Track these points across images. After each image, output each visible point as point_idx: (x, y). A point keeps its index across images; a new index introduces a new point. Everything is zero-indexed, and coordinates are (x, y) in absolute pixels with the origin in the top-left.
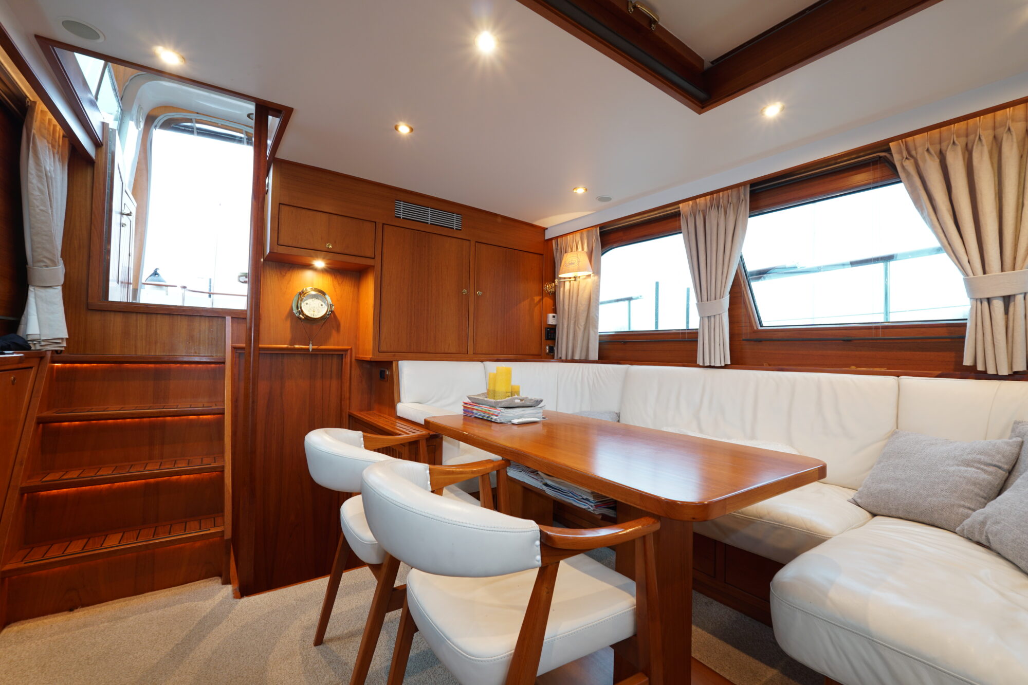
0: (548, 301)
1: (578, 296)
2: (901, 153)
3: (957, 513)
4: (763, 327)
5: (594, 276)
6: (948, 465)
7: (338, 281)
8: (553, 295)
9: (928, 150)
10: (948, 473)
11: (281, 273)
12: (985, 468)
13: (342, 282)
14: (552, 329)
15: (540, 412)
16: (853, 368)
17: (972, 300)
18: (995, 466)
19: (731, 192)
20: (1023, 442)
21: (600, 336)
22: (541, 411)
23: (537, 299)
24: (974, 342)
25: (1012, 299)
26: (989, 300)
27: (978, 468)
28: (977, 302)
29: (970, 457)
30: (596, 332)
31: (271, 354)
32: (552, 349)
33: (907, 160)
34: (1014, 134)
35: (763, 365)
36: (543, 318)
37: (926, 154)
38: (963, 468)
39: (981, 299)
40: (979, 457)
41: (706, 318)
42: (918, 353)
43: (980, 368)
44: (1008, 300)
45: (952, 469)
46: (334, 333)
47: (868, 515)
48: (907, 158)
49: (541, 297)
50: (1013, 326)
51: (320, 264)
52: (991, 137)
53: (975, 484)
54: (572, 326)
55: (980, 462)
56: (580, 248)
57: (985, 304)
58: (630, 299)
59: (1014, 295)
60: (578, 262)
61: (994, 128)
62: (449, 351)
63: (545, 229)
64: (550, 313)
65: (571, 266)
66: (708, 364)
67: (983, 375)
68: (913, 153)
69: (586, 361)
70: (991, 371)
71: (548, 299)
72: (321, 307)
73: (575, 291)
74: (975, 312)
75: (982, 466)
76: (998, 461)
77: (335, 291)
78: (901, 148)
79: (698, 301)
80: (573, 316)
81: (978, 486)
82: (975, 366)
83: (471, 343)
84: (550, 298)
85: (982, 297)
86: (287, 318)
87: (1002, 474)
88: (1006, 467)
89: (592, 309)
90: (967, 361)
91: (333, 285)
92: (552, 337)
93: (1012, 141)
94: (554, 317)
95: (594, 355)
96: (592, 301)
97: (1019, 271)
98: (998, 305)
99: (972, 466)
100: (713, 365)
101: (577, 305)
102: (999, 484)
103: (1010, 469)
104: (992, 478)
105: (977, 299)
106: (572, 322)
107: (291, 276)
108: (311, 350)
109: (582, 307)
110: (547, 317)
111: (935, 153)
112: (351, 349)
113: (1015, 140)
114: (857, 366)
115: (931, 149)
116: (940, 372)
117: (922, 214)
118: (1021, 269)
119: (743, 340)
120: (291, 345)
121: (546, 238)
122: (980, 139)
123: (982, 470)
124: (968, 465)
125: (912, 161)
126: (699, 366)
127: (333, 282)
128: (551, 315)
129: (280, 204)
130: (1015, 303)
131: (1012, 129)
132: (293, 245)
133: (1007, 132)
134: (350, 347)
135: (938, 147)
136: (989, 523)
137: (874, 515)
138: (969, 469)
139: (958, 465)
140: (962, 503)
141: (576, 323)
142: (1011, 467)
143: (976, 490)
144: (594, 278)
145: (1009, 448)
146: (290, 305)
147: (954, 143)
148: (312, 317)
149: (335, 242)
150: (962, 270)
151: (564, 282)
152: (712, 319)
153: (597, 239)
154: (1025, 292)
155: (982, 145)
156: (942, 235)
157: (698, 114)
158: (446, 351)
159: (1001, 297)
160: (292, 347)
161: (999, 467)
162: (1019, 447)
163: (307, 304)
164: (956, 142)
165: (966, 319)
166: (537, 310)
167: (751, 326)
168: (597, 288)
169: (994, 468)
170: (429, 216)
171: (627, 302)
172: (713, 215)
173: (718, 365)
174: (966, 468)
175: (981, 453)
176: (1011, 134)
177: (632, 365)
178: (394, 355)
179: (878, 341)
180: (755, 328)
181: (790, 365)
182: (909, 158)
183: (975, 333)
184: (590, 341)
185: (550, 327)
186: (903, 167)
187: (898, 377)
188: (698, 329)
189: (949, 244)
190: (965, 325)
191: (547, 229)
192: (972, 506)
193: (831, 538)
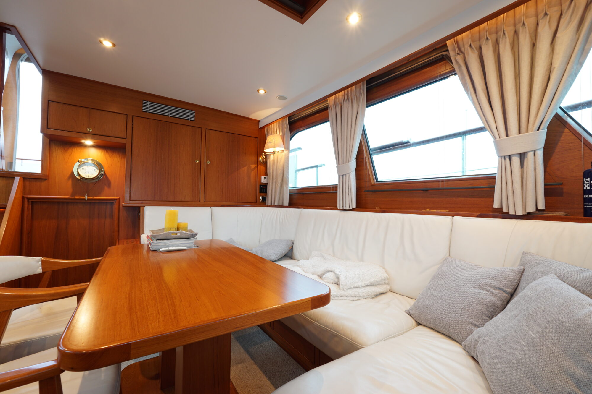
0: (261, 168)
1: (277, 164)
2: (454, 50)
3: (466, 329)
4: (378, 182)
5: (286, 151)
6: (468, 287)
7: (109, 155)
8: (265, 164)
9: (470, 46)
10: (466, 294)
11: (64, 149)
12: (493, 291)
13: (112, 155)
14: (264, 186)
15: (192, 243)
16: (428, 210)
17: (499, 157)
18: (500, 289)
19: (356, 88)
20: (524, 270)
21: (289, 190)
22: (194, 241)
23: (253, 166)
24: (501, 190)
25: (526, 154)
26: (510, 156)
27: (488, 291)
28: (502, 159)
29: (484, 281)
30: (287, 188)
31: (58, 202)
32: (264, 199)
33: (458, 55)
34: (527, 26)
35: (375, 209)
36: (258, 178)
37: (469, 48)
38: (477, 290)
39: (504, 156)
40: (490, 281)
41: (342, 176)
42: (469, 199)
43: (505, 210)
44: (522, 156)
45: (469, 291)
46: (106, 188)
47: (414, 323)
48: (458, 54)
49: (256, 165)
50: (526, 177)
51: (89, 142)
52: (512, 33)
53: (483, 304)
54: (274, 183)
55: (490, 286)
56: (278, 133)
57: (507, 160)
58: (317, 166)
59: (527, 152)
60: (274, 141)
61: (515, 25)
62: (185, 200)
63: (259, 121)
64: (263, 175)
65: (270, 144)
66: (341, 208)
67: (506, 216)
68: (463, 49)
69: (282, 206)
70: (512, 213)
71: (262, 166)
72: (94, 171)
73: (276, 161)
74: (501, 167)
75: (491, 289)
76: (503, 285)
77: (107, 161)
78: (454, 47)
79: (337, 165)
80: (274, 177)
81: (485, 306)
82: (501, 208)
83: (202, 195)
84: (263, 166)
85: (505, 155)
86: (69, 178)
87: (505, 296)
88: (509, 290)
89: (285, 173)
90: (496, 205)
91: (105, 157)
92: (264, 191)
93: (526, 33)
94: (265, 178)
95: (286, 203)
96: (284, 167)
97: (530, 133)
98: (516, 160)
99: (484, 289)
100: (344, 208)
101: (276, 170)
102: (501, 305)
103: (512, 292)
104: (496, 300)
105: (502, 156)
106: (274, 181)
107: (72, 151)
108: (86, 199)
109: (280, 172)
110: (261, 178)
111: (476, 48)
112: (119, 199)
113: (527, 31)
114: (431, 208)
115: (472, 45)
116: (480, 213)
117: (468, 95)
118: (531, 132)
119: (365, 191)
120: (72, 196)
121: (260, 127)
122: (504, 33)
123: (491, 292)
124: (482, 288)
125: (462, 55)
126: (337, 209)
127: (105, 156)
128: (263, 177)
129: (49, 101)
130: (527, 159)
131: (526, 23)
132: (61, 129)
133: (522, 26)
134: (118, 198)
135: (478, 43)
136: (480, 342)
137: (419, 324)
138: (482, 291)
139: (475, 288)
140: (471, 320)
141: (276, 182)
142: (513, 291)
143: (483, 309)
144: (286, 152)
145: (513, 274)
146: (72, 170)
147: (487, 38)
148: (87, 178)
149: (94, 127)
150: (492, 135)
151: (270, 154)
152: (344, 177)
153: (287, 126)
154: (534, 149)
155: (506, 38)
156: (479, 109)
157: (301, 24)
158: (183, 200)
159: (518, 154)
160: (73, 197)
161: (504, 291)
162: (520, 274)
163: (83, 169)
164: (489, 38)
165: (496, 174)
166: (253, 174)
167: (370, 182)
168: (287, 159)
169: (500, 291)
170: (170, 111)
171: (315, 169)
172: (345, 105)
173: (348, 208)
174: (479, 291)
175: (493, 278)
176: (525, 27)
177: (304, 209)
178: (142, 203)
179: (444, 191)
180: (373, 183)
181: (392, 208)
182: (460, 53)
183: (501, 183)
184: (284, 194)
185: (263, 184)
186: (456, 60)
187: (453, 216)
188: (337, 185)
189: (484, 115)
190: (494, 178)
191: (260, 121)
192: (478, 324)
193: (363, 348)
